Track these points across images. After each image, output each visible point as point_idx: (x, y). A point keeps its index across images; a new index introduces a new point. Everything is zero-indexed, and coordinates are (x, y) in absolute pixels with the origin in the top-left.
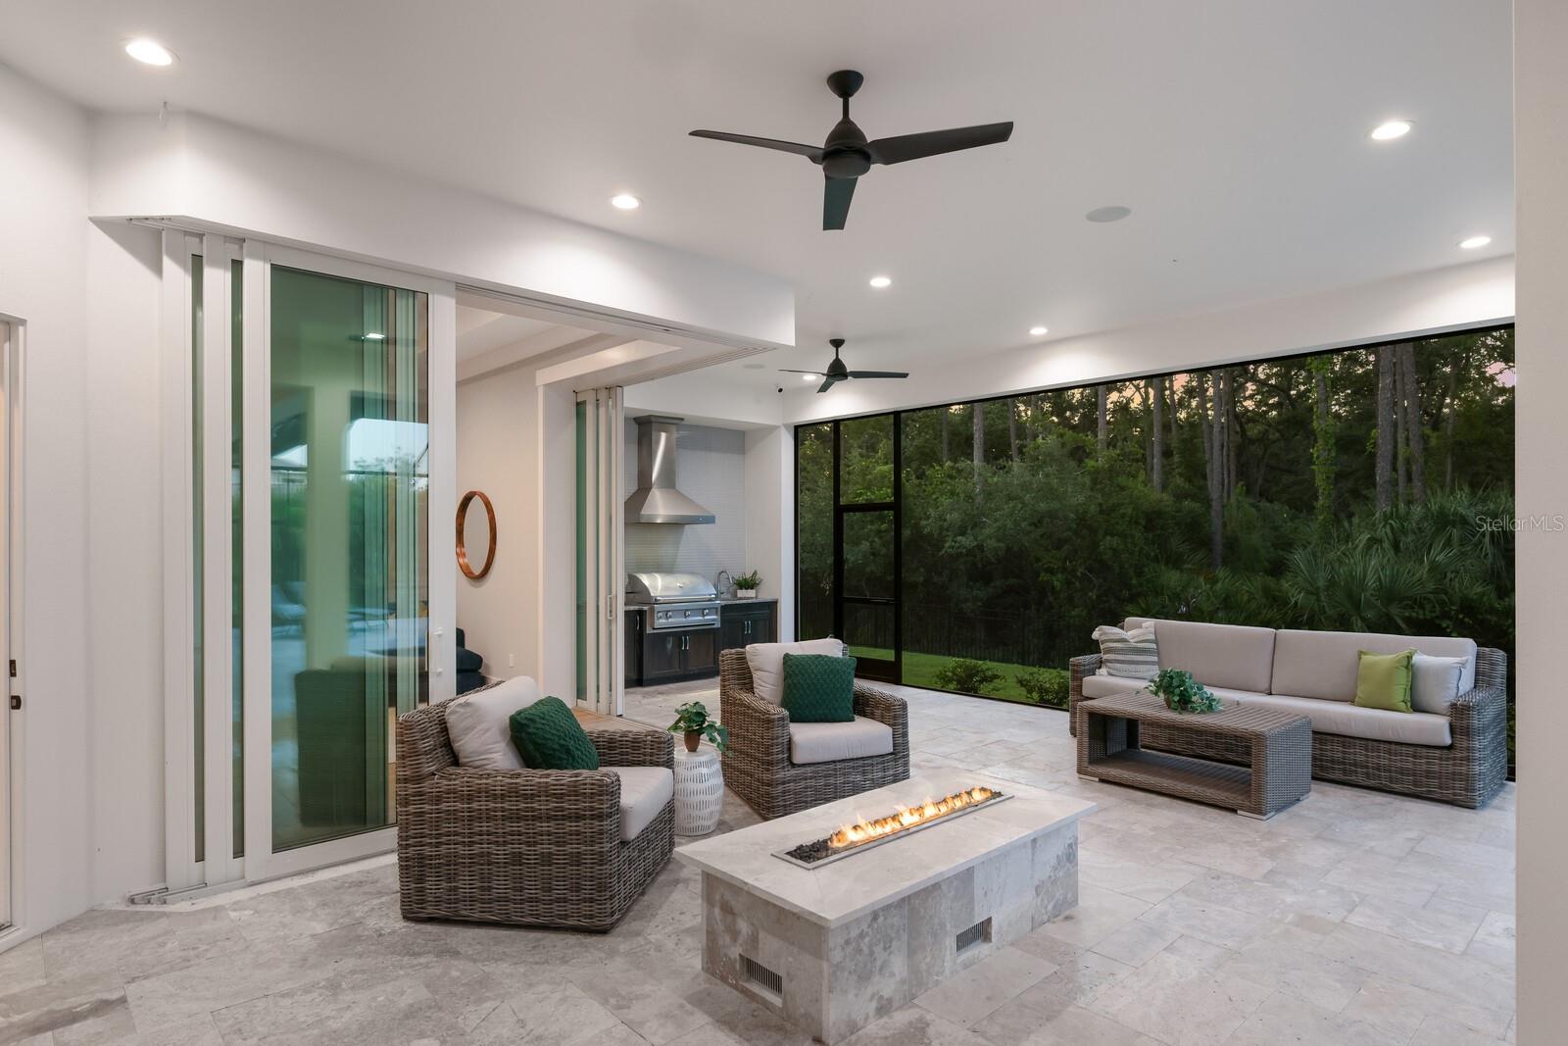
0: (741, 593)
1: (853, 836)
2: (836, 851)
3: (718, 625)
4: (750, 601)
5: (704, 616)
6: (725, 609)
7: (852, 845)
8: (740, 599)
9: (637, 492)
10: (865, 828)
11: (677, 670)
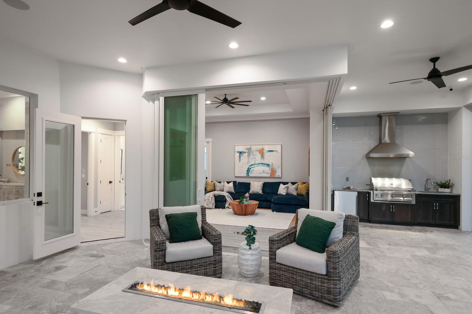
0: (440, 190)
1: (146, 287)
2: (137, 290)
3: (414, 202)
4: (446, 194)
5: (404, 198)
6: (417, 196)
7: (143, 291)
8: (440, 192)
9: (379, 145)
10: (152, 286)
11: (388, 219)
